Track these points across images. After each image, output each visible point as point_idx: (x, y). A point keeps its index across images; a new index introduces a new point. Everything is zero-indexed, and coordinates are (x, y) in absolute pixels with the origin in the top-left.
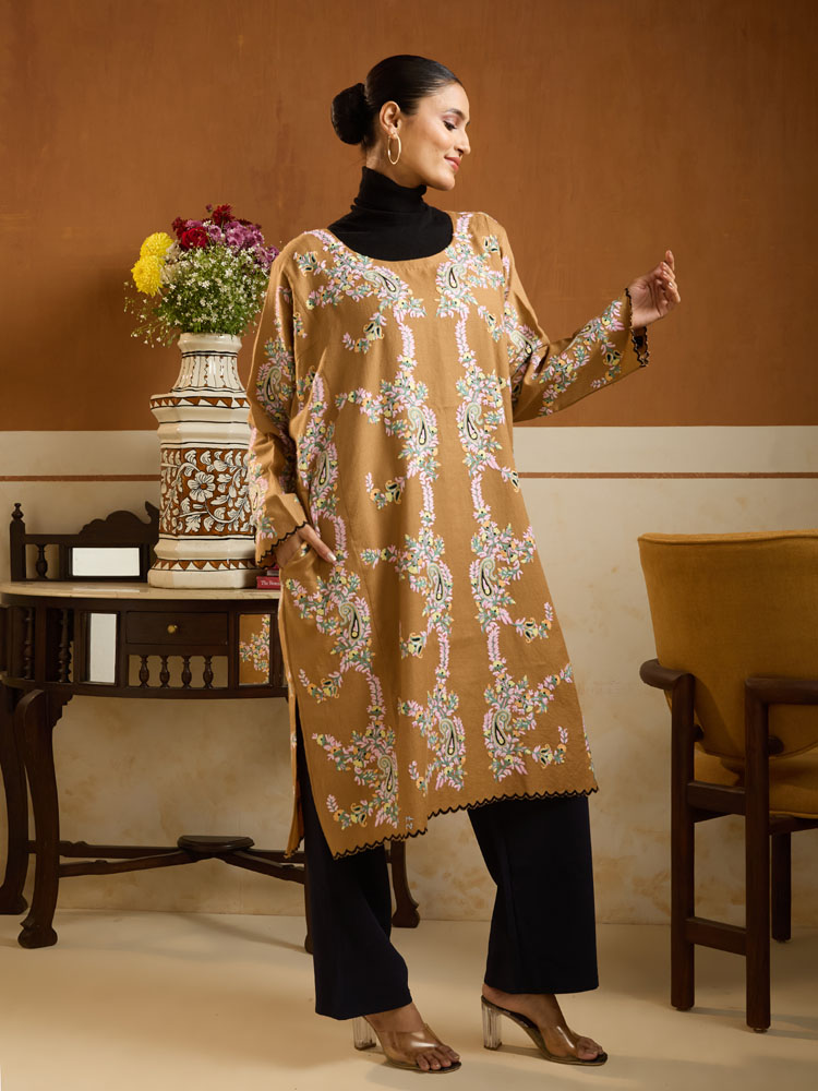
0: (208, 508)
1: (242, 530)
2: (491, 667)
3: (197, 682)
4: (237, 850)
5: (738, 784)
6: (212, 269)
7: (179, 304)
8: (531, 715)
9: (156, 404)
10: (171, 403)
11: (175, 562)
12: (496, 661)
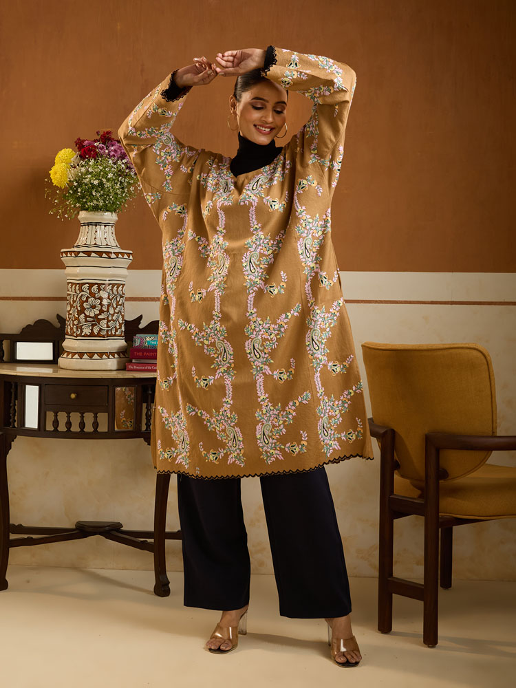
0: (96, 320)
1: (117, 333)
2: (259, 400)
3: (89, 428)
4: (113, 530)
5: (420, 497)
6: (100, 172)
7: (79, 194)
8: (282, 426)
9: (64, 255)
10: (73, 255)
11: (75, 353)
12: (262, 395)
